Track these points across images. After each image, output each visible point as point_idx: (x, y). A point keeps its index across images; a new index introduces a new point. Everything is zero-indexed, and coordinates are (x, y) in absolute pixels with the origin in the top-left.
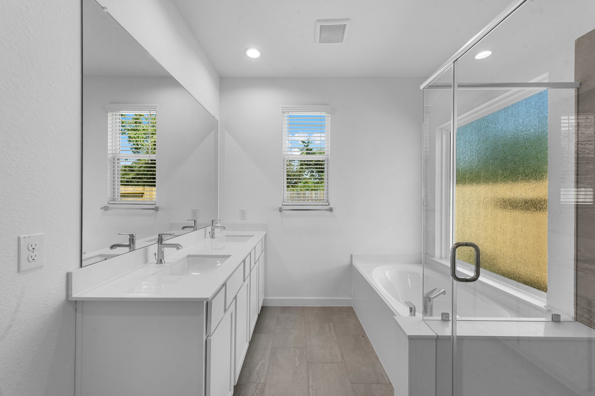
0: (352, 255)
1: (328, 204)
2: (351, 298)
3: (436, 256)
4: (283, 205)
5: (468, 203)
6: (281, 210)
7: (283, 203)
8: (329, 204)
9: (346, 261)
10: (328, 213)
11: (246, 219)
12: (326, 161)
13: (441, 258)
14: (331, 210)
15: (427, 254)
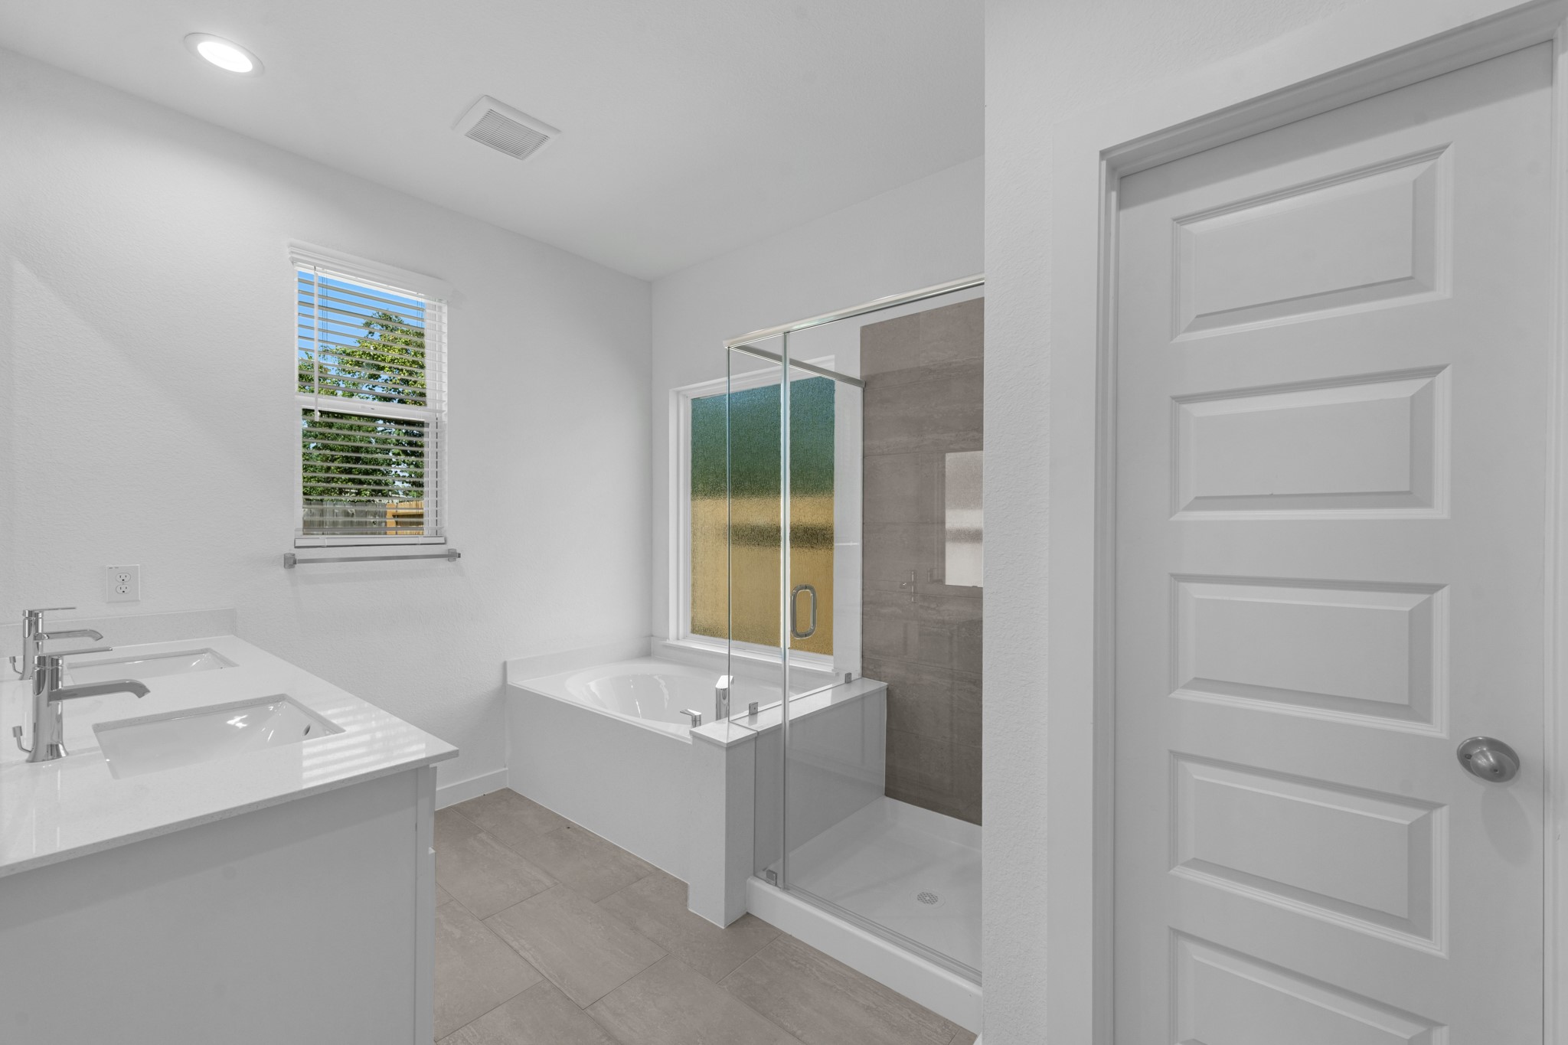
0: (505, 664)
1: (442, 540)
2: (504, 769)
3: (670, 637)
4: (296, 547)
5: (701, 533)
6: (291, 562)
7: (297, 541)
8: (445, 540)
9: (493, 680)
10: (443, 564)
11: (139, 601)
12: (432, 425)
13: (678, 639)
14: (453, 555)
15: (652, 636)
